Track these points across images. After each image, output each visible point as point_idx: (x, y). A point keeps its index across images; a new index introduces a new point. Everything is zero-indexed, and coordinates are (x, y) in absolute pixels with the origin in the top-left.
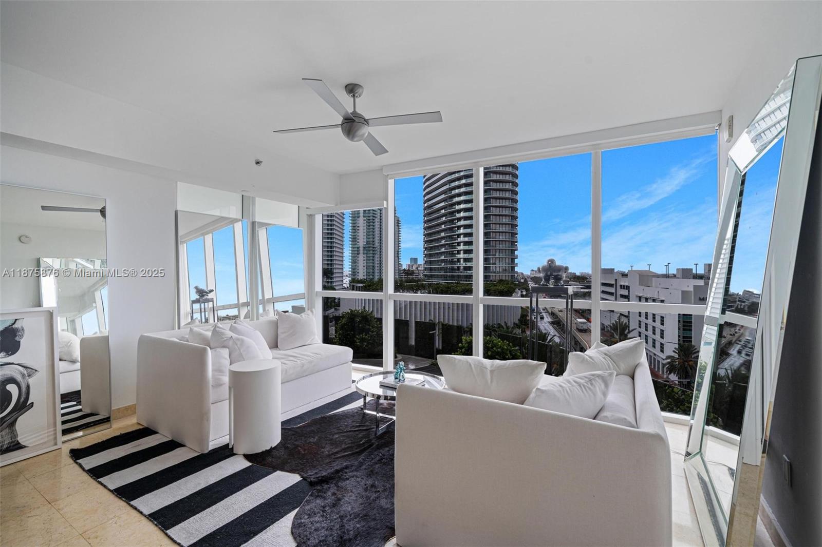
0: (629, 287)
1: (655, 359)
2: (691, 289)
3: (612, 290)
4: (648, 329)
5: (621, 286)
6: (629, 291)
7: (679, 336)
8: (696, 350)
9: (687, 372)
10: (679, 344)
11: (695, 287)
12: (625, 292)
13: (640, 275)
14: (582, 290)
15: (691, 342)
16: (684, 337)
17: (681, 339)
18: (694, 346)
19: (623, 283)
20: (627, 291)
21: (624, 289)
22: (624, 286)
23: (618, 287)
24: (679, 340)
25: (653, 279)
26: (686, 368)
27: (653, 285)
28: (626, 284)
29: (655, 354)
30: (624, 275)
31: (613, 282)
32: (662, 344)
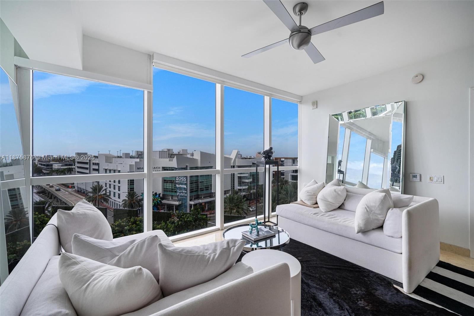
0: (99, 164)
1: (115, 203)
2: (134, 164)
3: (87, 166)
4: (111, 187)
5: (93, 163)
6: (99, 166)
7: (128, 188)
8: (136, 194)
9: (133, 206)
10: (128, 192)
11: (136, 162)
12: (96, 167)
13: (106, 157)
14: (62, 167)
15: (134, 190)
16: (131, 188)
17: (129, 190)
18: (135, 192)
19: (94, 162)
20: (98, 166)
21: (95, 165)
22: (95, 163)
23: (92, 164)
24: (128, 190)
25: (113, 159)
26: (132, 204)
27: (113, 162)
28: (97, 162)
29: (115, 200)
30: (96, 157)
31: (88, 161)
32: (119, 194)
